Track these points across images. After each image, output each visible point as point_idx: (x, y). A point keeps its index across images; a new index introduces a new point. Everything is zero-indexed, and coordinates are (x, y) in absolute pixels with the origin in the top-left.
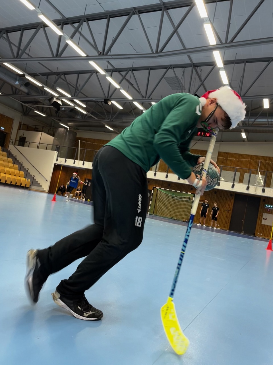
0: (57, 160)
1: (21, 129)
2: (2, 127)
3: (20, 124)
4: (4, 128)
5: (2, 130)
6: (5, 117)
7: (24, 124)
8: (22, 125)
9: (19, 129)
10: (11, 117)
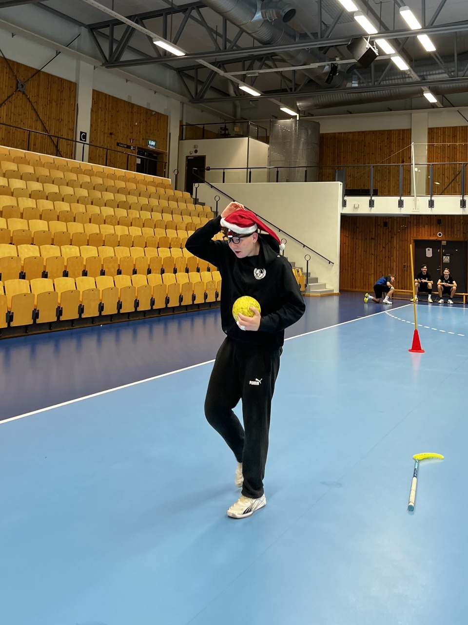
0: (344, 204)
1: (184, 138)
2: (152, 140)
3: (181, 126)
4: (154, 143)
5: (151, 147)
6: (153, 113)
7: (187, 125)
8: (184, 127)
9: (181, 138)
10: (162, 112)
